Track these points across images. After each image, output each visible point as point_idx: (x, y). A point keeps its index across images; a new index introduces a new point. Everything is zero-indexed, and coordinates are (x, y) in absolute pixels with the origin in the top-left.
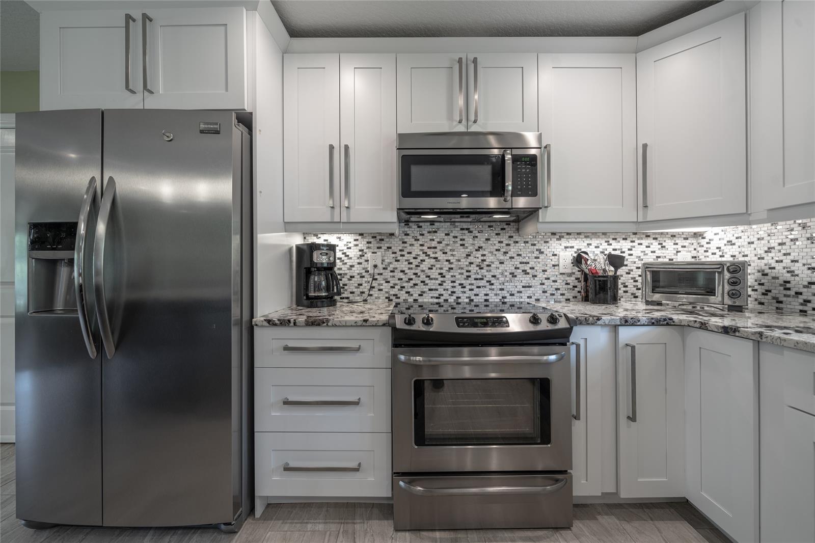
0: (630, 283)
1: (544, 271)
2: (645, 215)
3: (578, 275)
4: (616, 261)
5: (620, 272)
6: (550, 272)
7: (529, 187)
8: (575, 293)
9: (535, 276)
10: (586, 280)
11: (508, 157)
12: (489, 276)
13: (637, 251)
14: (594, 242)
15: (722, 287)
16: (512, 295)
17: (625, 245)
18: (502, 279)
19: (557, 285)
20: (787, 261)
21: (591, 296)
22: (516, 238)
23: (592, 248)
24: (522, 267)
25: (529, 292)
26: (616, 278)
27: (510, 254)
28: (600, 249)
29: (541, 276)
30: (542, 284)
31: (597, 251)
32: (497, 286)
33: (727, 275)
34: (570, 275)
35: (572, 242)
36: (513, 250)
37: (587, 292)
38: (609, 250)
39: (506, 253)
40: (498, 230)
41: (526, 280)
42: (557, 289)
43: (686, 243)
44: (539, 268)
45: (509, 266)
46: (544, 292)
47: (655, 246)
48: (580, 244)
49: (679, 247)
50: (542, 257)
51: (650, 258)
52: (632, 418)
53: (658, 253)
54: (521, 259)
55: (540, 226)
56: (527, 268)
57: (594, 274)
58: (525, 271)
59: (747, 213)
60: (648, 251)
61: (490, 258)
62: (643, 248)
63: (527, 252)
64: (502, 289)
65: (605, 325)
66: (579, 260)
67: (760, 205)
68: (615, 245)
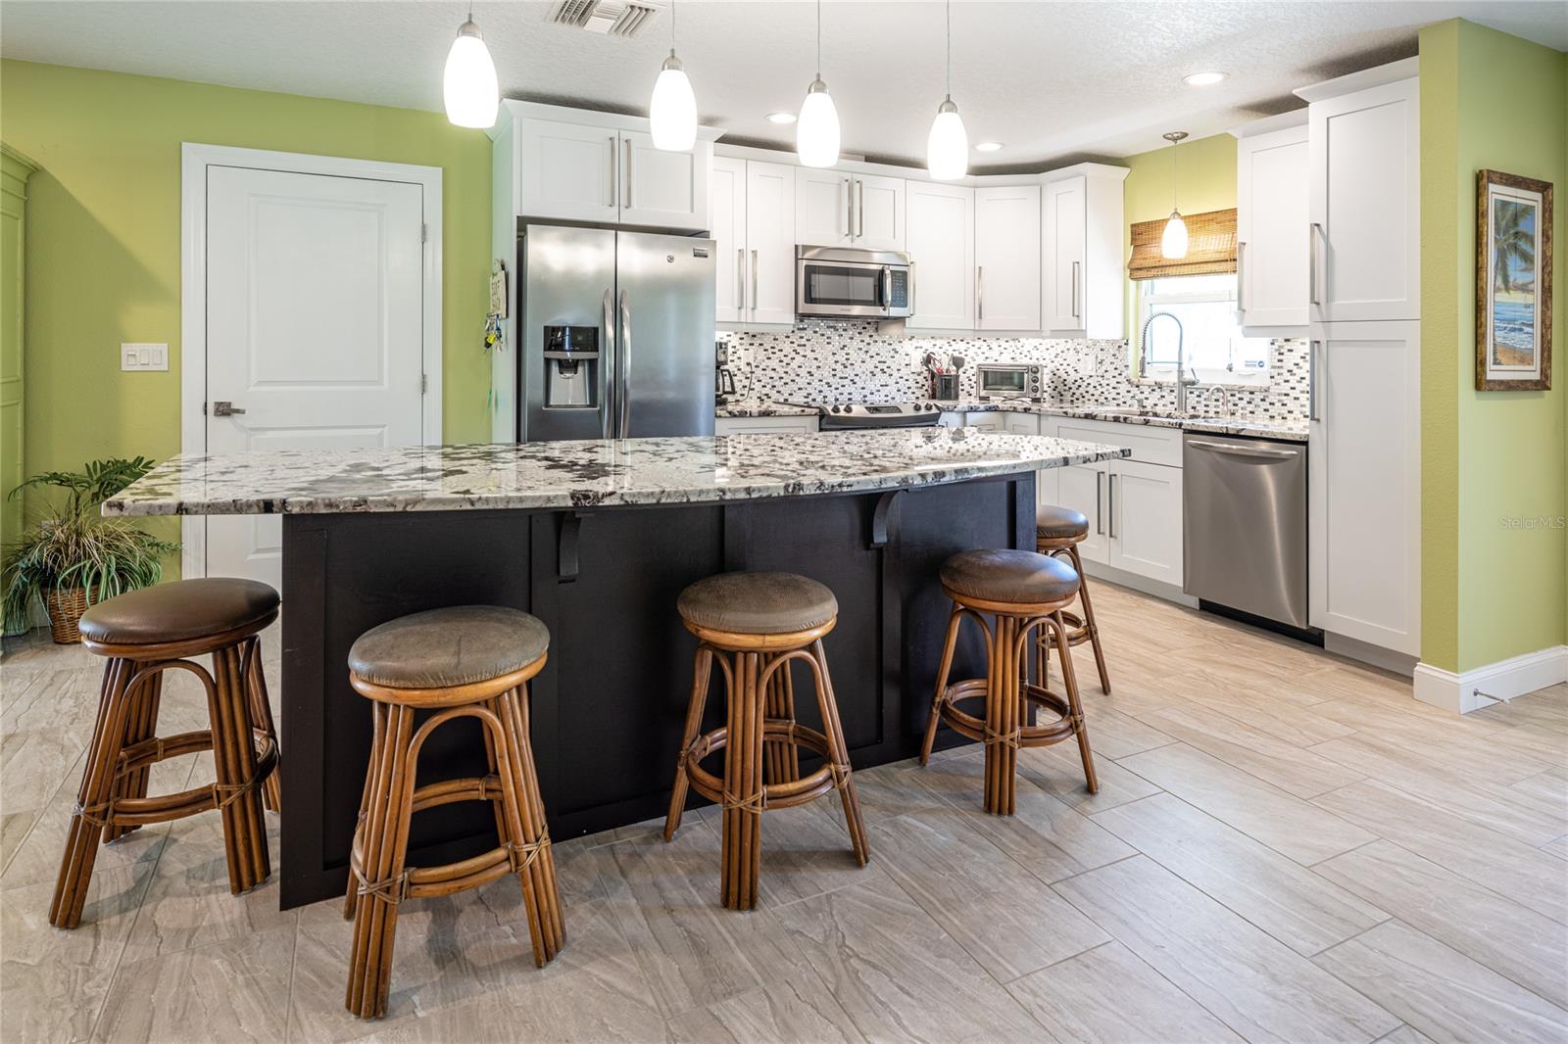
0: (967, 382)
1: (899, 370)
3: (926, 374)
4: (958, 362)
5: (959, 372)
6: (904, 371)
8: (923, 391)
9: (891, 375)
10: (932, 378)
11: (888, 272)
12: (852, 377)
13: (972, 353)
14: (939, 343)
15: (1030, 384)
16: (872, 394)
18: (863, 378)
19: (908, 384)
20: (1065, 363)
21: (938, 394)
22: (875, 337)
23: (937, 348)
24: (881, 366)
25: (885, 391)
26: (956, 377)
27: (870, 353)
28: (943, 350)
29: (896, 375)
30: (897, 383)
31: (941, 351)
32: (860, 384)
34: (920, 374)
35: (920, 343)
36: (873, 350)
37: (931, 390)
38: (955, 352)
39: (866, 352)
40: (860, 330)
41: (884, 378)
42: (909, 388)
43: (1007, 345)
44: (894, 367)
45: (870, 365)
46: (899, 391)
47: (985, 348)
48: (928, 345)
49: (1002, 349)
50: (897, 356)
51: (980, 360)
53: (987, 355)
54: (879, 358)
56: (884, 366)
57: (939, 373)
58: (882, 370)
59: (1041, 331)
60: (979, 352)
61: (853, 356)
62: (975, 348)
63: (884, 351)
64: (863, 388)
66: (928, 360)
67: (1047, 328)
68: (956, 346)
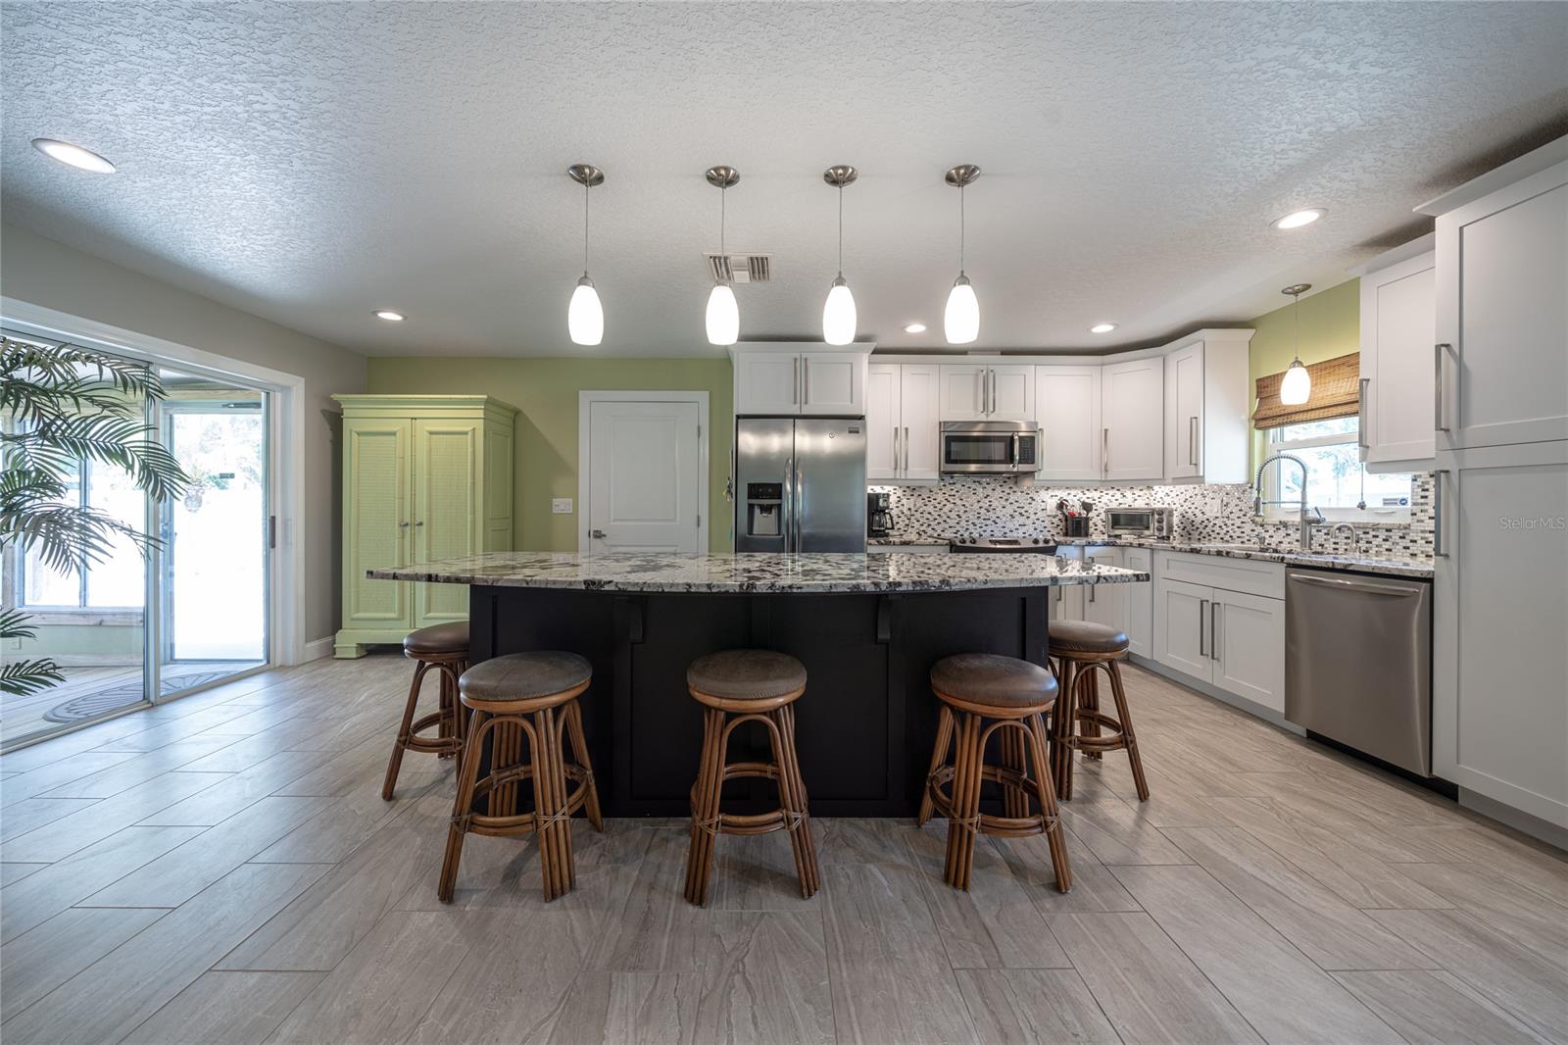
0: (1100, 523)
1: (1036, 514)
2: (1106, 476)
3: (1061, 516)
4: (1087, 507)
5: (1090, 515)
6: (1040, 515)
7: (1029, 455)
8: (1058, 530)
9: (1028, 517)
10: (1066, 520)
11: (1016, 437)
12: (994, 518)
13: (1105, 499)
14: (1073, 492)
15: (1154, 525)
16: (1011, 531)
17: (1096, 495)
18: (1004, 519)
19: (1044, 524)
20: (1193, 507)
21: (1070, 533)
22: (1015, 489)
23: (1071, 497)
24: (1019, 510)
25: (1024, 529)
26: (1087, 519)
27: (1010, 501)
28: (1077, 498)
29: (1033, 517)
30: (1034, 523)
31: (1075, 499)
32: (1000, 524)
33: (1156, 517)
34: (1054, 517)
35: (1056, 492)
36: (1012, 498)
37: (1067, 529)
38: (1084, 498)
39: (1007, 500)
40: (1001, 483)
41: (1022, 520)
42: (1045, 527)
43: (1141, 493)
44: (1031, 511)
45: (1009, 510)
46: (1035, 529)
47: (1118, 495)
48: (1062, 494)
49: (1136, 497)
50: (1034, 503)
51: (1114, 505)
52: (1092, 600)
53: (1120, 501)
54: (1018, 505)
55: (1035, 482)
56: (1022, 511)
57: (1072, 515)
58: (1021, 514)
59: (1163, 479)
60: (1113, 499)
61: (995, 504)
62: (1109, 497)
63: (1022, 499)
64: (1004, 527)
65: (1077, 546)
66: (1061, 506)
67: (1170, 475)
68: (1088, 494)
